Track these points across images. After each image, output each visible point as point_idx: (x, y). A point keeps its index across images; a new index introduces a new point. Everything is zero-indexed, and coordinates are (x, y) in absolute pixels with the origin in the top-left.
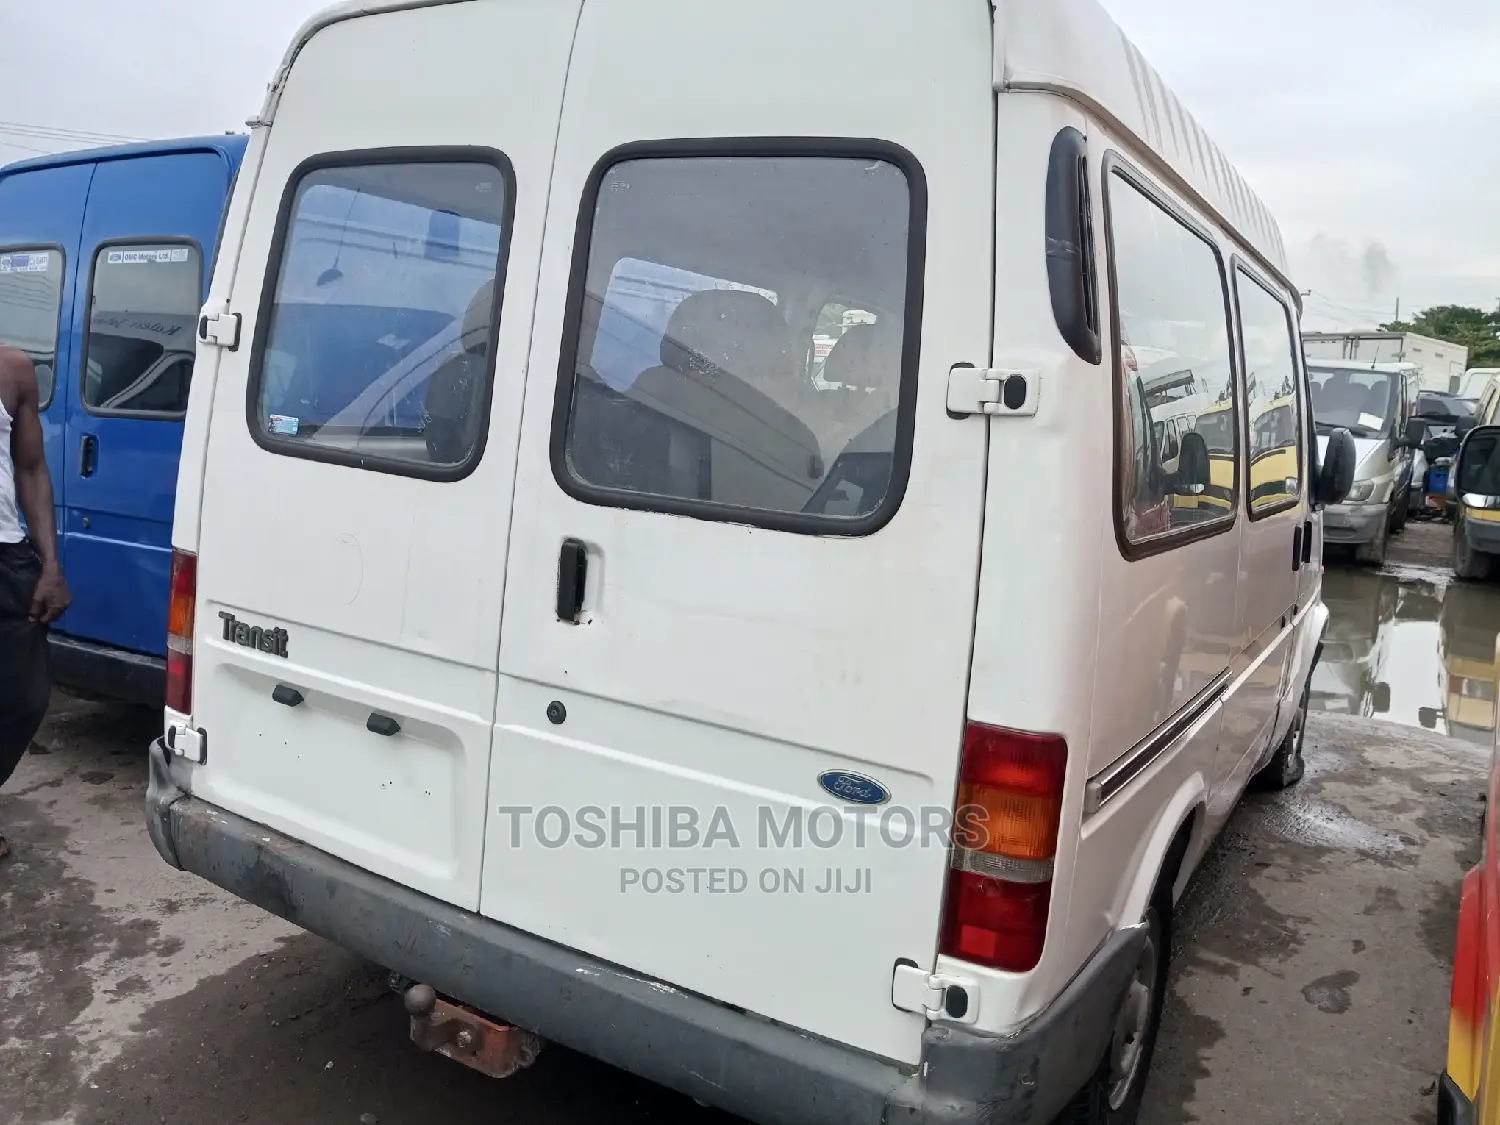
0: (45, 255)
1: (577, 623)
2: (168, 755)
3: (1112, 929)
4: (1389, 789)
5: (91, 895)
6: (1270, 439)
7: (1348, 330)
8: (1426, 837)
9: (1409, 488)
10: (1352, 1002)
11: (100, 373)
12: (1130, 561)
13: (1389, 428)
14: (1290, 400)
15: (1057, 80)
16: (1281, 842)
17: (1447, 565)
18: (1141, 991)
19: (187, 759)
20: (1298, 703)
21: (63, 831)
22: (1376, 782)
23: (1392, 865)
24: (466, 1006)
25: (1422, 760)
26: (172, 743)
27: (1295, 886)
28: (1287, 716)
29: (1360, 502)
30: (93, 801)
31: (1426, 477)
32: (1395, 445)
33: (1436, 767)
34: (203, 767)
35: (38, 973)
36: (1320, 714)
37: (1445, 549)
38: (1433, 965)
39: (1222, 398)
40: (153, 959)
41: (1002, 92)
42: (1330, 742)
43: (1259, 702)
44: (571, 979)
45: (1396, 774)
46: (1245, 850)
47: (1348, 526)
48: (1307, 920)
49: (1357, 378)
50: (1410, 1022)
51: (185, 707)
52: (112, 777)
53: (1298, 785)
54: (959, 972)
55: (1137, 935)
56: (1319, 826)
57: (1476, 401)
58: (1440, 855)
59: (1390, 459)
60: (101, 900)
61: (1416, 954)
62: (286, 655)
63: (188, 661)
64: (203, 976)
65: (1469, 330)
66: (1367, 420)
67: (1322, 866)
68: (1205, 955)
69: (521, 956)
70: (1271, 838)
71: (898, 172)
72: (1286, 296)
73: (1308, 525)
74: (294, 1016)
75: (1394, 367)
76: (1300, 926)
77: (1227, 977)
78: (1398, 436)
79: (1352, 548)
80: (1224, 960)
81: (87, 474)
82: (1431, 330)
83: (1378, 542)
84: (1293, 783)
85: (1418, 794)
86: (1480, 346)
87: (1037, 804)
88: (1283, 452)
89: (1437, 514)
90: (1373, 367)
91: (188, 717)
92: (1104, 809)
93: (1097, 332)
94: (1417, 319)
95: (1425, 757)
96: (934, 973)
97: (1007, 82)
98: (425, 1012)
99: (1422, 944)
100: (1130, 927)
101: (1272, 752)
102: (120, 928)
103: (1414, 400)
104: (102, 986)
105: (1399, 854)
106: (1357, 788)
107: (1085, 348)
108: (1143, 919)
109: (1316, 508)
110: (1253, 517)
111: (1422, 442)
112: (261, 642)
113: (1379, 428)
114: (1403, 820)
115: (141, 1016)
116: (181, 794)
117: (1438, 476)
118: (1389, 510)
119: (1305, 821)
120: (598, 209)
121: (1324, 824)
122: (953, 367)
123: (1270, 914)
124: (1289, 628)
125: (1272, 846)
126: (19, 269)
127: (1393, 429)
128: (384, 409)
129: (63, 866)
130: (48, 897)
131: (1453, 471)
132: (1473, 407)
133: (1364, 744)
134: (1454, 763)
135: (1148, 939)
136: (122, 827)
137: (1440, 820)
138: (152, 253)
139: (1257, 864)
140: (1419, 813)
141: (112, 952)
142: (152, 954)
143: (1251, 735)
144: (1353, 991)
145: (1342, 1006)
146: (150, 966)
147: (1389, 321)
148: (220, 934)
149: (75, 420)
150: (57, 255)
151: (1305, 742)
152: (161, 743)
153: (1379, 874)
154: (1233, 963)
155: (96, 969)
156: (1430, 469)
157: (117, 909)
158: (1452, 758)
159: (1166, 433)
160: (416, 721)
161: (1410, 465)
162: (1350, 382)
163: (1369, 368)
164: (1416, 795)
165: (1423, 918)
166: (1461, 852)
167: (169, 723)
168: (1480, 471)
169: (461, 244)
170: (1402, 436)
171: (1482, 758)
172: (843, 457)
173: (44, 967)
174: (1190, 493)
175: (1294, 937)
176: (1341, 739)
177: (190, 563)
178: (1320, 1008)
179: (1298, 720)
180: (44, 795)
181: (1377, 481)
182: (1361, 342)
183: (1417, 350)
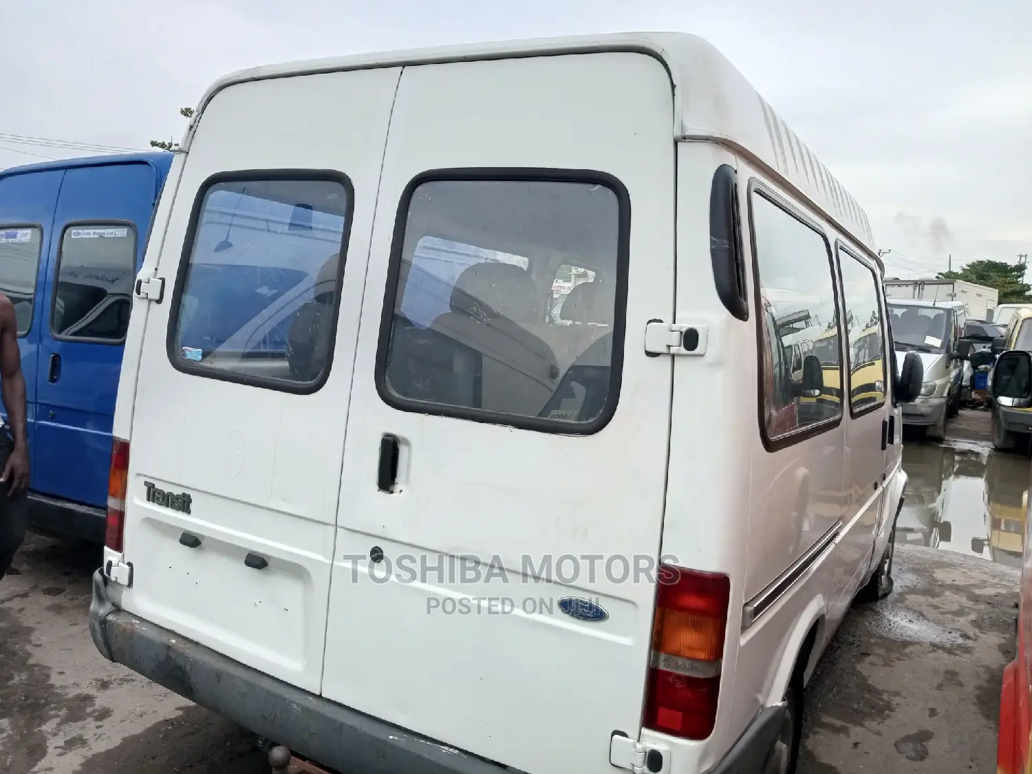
0: (29, 231)
1: (392, 492)
2: (106, 581)
3: (762, 707)
4: (953, 600)
5: (48, 676)
6: (865, 355)
7: (916, 278)
8: (978, 634)
9: (961, 387)
10: (929, 753)
11: (63, 306)
12: (771, 452)
13: (946, 346)
14: (876, 329)
15: (717, 134)
16: (878, 638)
17: (988, 440)
18: (783, 748)
19: (119, 584)
20: (887, 539)
21: (30, 630)
22: (942, 595)
23: (956, 655)
24: (311, 761)
25: (974, 578)
26: (109, 572)
27: (889, 669)
28: (881, 547)
29: (927, 397)
30: (50, 608)
31: (972, 379)
32: (950, 358)
33: (984, 584)
34: (131, 590)
35: (8, 734)
36: (903, 545)
37: (986, 428)
38: (986, 726)
39: (830, 327)
40: (91, 723)
41: (680, 141)
42: (910, 566)
43: (862, 539)
44: (386, 743)
45: (956, 589)
46: (853, 643)
47: (920, 413)
48: (897, 694)
49: (923, 312)
50: (970, 767)
51: (118, 547)
52: (64, 590)
53: (889, 597)
54: (656, 740)
55: (779, 711)
56: (904, 627)
57: (1005, 326)
58: (988, 646)
59: (947, 367)
60: (55, 680)
61: (974, 719)
62: (189, 512)
63: (121, 516)
64: (126, 735)
65: (999, 277)
66: (931, 341)
67: (906, 655)
68: (826, 719)
69: (350, 727)
70: (872, 635)
71: (611, 193)
72: (873, 263)
73: (892, 418)
74: (189, 764)
75: (948, 305)
76: (892, 698)
77: (842, 735)
78: (952, 352)
79: (923, 428)
80: (839, 723)
81: (53, 380)
82: (974, 277)
83: (941, 423)
84: (885, 595)
85: (971, 603)
86: (1007, 288)
87: (710, 623)
88: (873, 364)
89: (981, 404)
90: (934, 305)
91: (121, 555)
92: (755, 623)
93: (746, 299)
94: (963, 269)
95: (976, 576)
96: (639, 741)
97: (683, 135)
98: (283, 766)
99: (978, 711)
100: (774, 705)
101: (870, 575)
102: (67, 700)
103: (962, 326)
104: (53, 744)
105: (959, 646)
106: (930, 599)
107: (738, 311)
108: (784, 700)
109: (898, 405)
110: (854, 416)
111: (969, 355)
112: (173, 503)
113: (939, 346)
114: (963, 622)
115: (81, 765)
116: (113, 608)
117: (980, 378)
118: (948, 402)
119: (894, 623)
120: (409, 213)
121: (908, 625)
122: (648, 323)
123: (872, 690)
124: (880, 489)
125: (872, 641)
126: (10, 240)
127: (948, 348)
128: (259, 336)
129: (29, 655)
130: (17, 678)
131: (991, 375)
132: (1003, 331)
133: (934, 568)
134: (996, 581)
135: (787, 711)
136: (71, 627)
137: (987, 621)
138: (101, 231)
139: (861, 654)
140: (973, 617)
141: (62, 718)
142: (90, 720)
143: (856, 562)
144: (931, 745)
145: (922, 756)
146: (88, 728)
147: (945, 270)
148: (138, 705)
149: (46, 342)
150: (37, 232)
151: (893, 566)
152: (101, 572)
153: (946, 661)
154: (846, 724)
155: (50, 731)
156: (975, 373)
157: (65, 687)
158: (994, 577)
159: (794, 353)
160: (279, 560)
161: (961, 371)
162: (919, 314)
163: (931, 305)
164: (970, 604)
165: (978, 692)
166: (1003, 644)
167: (107, 558)
168: (1009, 381)
169: (313, 225)
170: (955, 351)
171: (1015, 577)
172: (573, 368)
173: (13, 729)
174: (811, 396)
175: (888, 706)
176: (918, 564)
177: (124, 448)
178: (907, 757)
179: (888, 552)
180: (16, 604)
181: (939, 382)
182: (926, 287)
183: (963, 291)
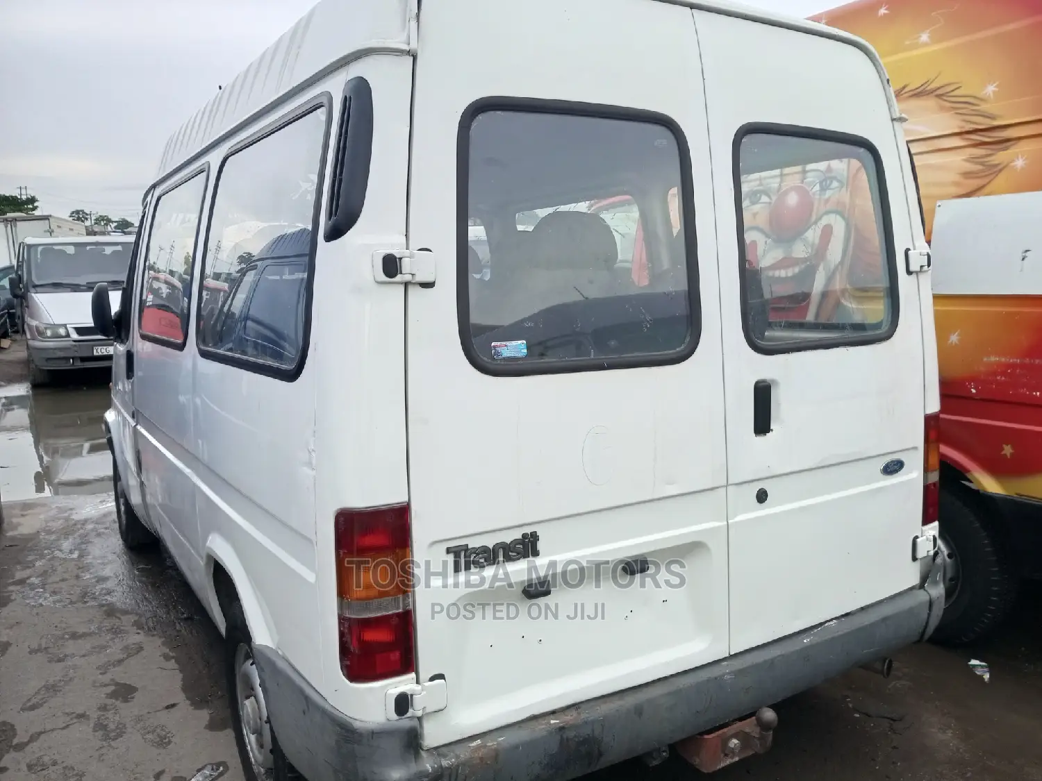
44: (810, 647)
62: (537, 554)
91: (415, 675)
112: (508, 554)
182: (18, 223)
183: (59, 227)
